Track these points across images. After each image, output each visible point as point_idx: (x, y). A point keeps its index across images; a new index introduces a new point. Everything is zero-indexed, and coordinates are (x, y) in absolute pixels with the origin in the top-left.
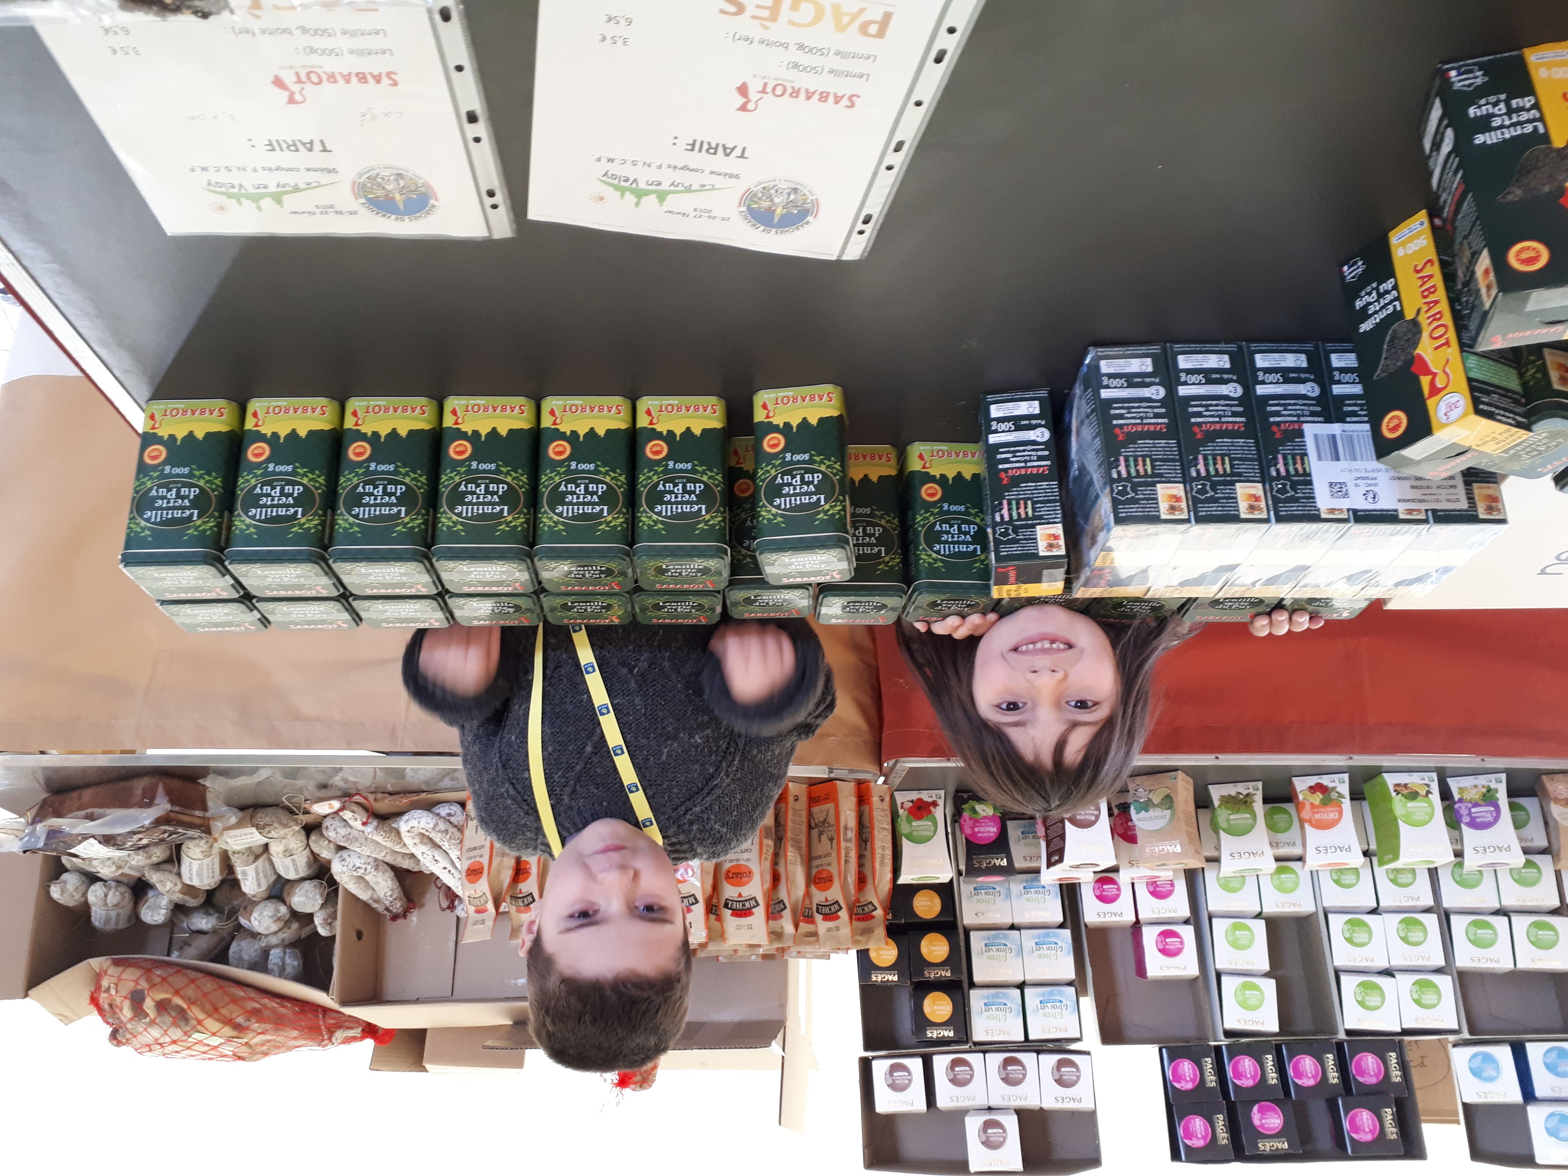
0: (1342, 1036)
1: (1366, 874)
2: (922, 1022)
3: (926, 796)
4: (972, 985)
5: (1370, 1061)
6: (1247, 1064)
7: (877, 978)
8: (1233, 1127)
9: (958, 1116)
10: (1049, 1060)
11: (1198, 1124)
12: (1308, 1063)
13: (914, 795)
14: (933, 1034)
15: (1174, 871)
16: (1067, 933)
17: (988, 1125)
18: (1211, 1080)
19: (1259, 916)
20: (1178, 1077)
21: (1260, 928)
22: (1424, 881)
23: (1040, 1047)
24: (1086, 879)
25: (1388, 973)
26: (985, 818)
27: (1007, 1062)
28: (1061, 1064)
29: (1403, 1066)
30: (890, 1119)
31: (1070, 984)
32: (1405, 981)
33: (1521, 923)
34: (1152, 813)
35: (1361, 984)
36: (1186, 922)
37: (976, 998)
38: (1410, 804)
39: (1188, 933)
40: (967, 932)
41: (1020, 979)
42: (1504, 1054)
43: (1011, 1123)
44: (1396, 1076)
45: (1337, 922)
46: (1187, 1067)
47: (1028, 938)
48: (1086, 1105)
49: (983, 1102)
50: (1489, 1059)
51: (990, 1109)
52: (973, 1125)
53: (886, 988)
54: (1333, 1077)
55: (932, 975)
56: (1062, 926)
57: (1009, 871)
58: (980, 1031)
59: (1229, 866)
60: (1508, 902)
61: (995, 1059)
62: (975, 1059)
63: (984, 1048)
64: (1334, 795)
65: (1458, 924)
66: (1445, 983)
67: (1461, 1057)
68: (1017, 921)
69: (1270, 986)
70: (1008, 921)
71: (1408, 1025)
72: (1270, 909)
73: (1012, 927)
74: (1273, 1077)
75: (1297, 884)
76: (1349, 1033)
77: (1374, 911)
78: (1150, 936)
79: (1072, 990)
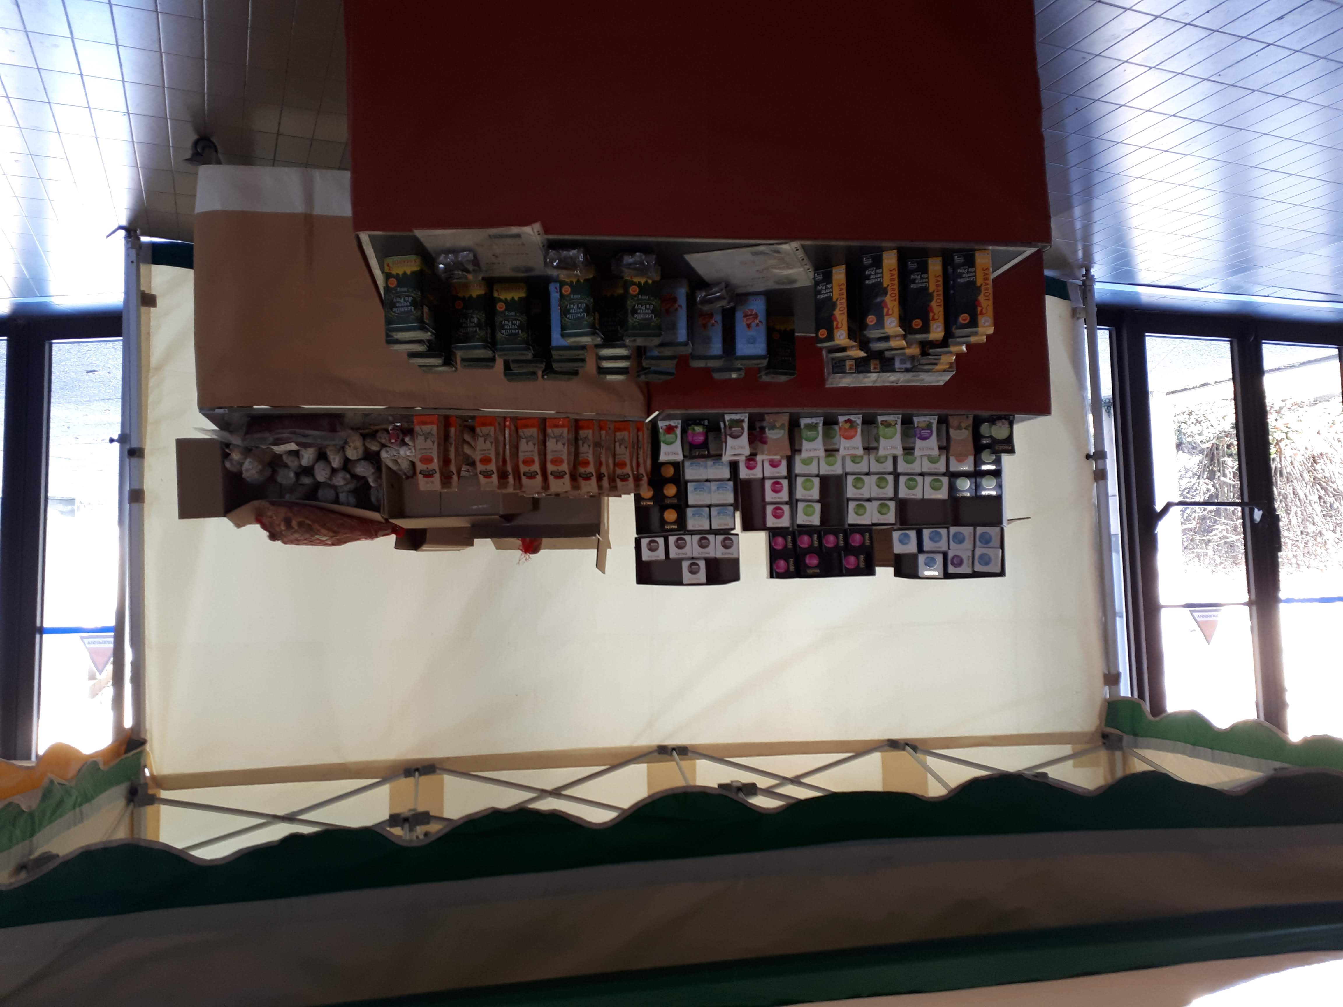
0: (847, 527)
1: (866, 458)
2: (663, 522)
3: (673, 423)
4: (688, 506)
5: (857, 537)
6: (806, 538)
7: (643, 503)
8: (797, 564)
9: (679, 561)
10: (720, 538)
11: (782, 563)
12: (831, 538)
13: (667, 423)
14: (667, 527)
15: (782, 457)
16: (731, 483)
17: (692, 564)
18: (790, 545)
19: (817, 476)
20: (776, 544)
21: (817, 481)
22: (890, 462)
23: (717, 532)
24: (742, 460)
25: (869, 500)
26: (699, 433)
27: (702, 539)
28: (725, 539)
29: (871, 538)
30: (648, 563)
31: (731, 505)
32: (876, 504)
33: (928, 479)
34: (775, 431)
35: (858, 505)
36: (785, 478)
37: (689, 512)
38: (887, 430)
39: (785, 483)
40: (686, 483)
41: (708, 502)
42: (913, 534)
43: (702, 564)
44: (868, 542)
45: (850, 479)
46: (780, 540)
47: (713, 486)
48: (735, 556)
49: (689, 555)
50: (907, 536)
51: (693, 558)
52: (685, 565)
53: (647, 508)
54: (841, 543)
55: (668, 501)
56: (729, 480)
57: (709, 456)
58: (691, 525)
59: (804, 455)
60: (925, 470)
61: (696, 538)
62: (687, 538)
63: (692, 533)
64: (855, 424)
65: (902, 479)
66: (892, 505)
67: (896, 535)
68: (710, 477)
69: (818, 507)
70: (705, 477)
71: (875, 521)
72: (822, 472)
73: (707, 480)
74: (816, 543)
75: (835, 462)
76: (850, 525)
77: (868, 474)
78: (768, 484)
79: (732, 508)
